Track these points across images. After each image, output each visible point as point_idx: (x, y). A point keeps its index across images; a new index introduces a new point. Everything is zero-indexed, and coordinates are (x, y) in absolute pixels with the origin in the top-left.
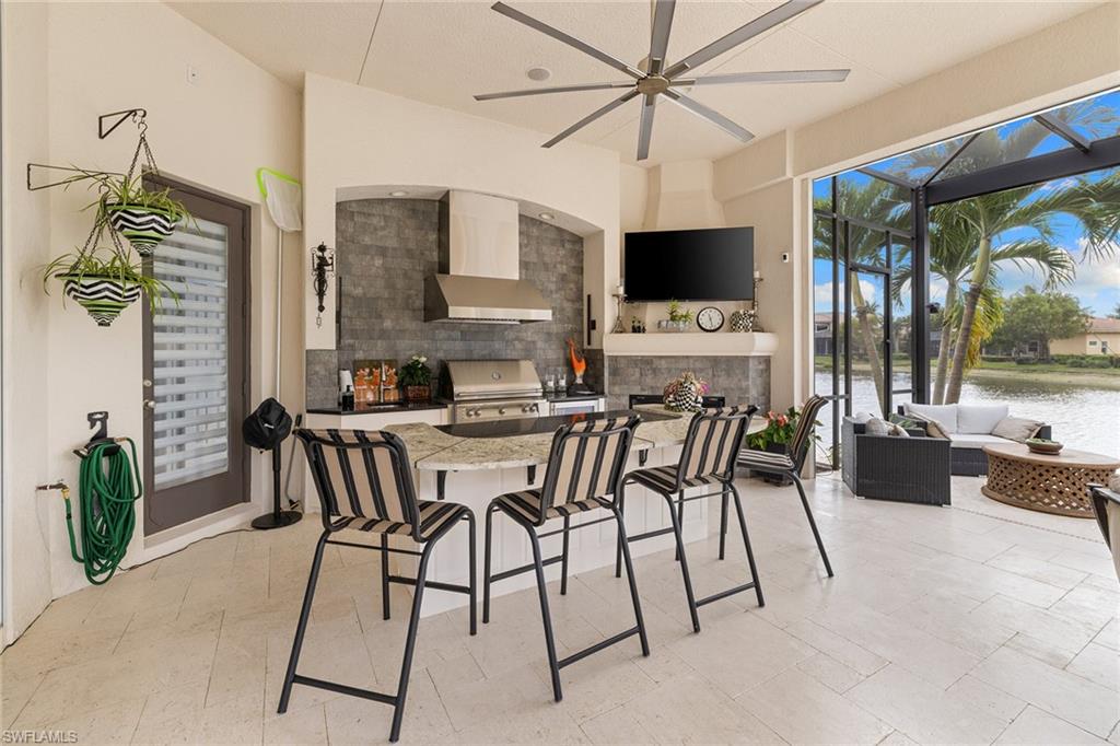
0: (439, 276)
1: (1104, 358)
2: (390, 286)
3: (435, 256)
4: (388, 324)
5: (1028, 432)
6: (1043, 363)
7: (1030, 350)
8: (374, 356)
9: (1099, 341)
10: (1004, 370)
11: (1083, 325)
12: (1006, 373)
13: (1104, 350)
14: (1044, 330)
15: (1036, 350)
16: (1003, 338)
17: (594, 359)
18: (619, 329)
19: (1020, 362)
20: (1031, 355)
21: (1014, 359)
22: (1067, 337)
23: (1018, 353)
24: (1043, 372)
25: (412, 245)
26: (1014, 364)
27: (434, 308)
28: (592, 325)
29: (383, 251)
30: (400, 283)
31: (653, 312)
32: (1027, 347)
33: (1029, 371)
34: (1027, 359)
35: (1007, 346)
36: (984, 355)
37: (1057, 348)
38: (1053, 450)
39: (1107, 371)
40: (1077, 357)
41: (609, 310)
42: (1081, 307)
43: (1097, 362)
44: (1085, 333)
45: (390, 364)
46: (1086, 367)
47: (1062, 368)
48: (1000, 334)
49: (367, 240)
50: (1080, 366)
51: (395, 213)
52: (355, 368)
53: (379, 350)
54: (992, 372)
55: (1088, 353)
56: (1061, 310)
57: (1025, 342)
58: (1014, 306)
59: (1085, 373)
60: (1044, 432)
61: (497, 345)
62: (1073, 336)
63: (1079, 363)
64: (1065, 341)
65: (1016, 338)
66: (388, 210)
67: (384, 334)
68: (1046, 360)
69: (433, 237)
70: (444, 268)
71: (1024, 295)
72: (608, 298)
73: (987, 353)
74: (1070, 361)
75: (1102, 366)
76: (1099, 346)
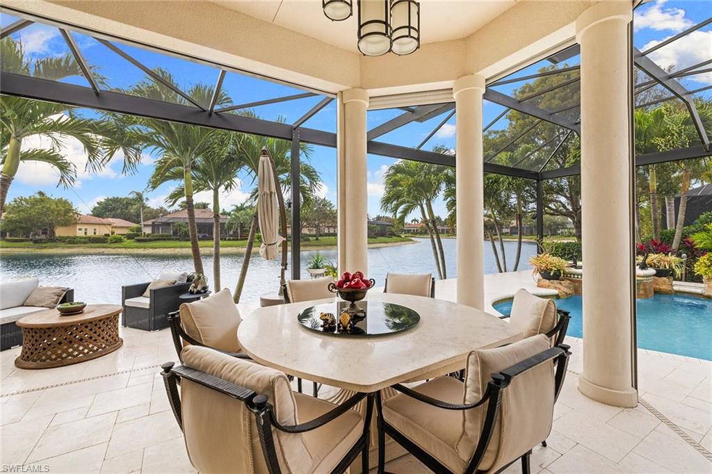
1: (86, 238)
5: (56, 297)
6: (52, 242)
7: (43, 233)
9: (83, 227)
10: (24, 248)
11: (75, 219)
12: (26, 250)
13: (86, 233)
14: (52, 220)
15: (46, 233)
16: (24, 225)
19: (36, 242)
20: (43, 237)
21: (31, 240)
22: (66, 226)
23: (34, 235)
24: (51, 247)
26: (32, 243)
32: (41, 232)
33: (42, 248)
34: (41, 240)
35: (26, 232)
36: (8, 237)
37: (60, 232)
38: (78, 310)
39: (88, 245)
40: (72, 237)
42: (74, 208)
43: (82, 240)
44: (76, 223)
46: (76, 243)
47: (63, 244)
48: (21, 222)
50: (74, 243)
54: (14, 249)
55: (78, 235)
56: (63, 209)
57: (39, 228)
58: (32, 204)
59: (76, 247)
60: (67, 296)
62: (69, 226)
63: (73, 241)
64: (64, 228)
65: (33, 225)
68: (53, 240)
71: (39, 197)
73: (11, 235)
74: (68, 240)
75: (85, 243)
76: (83, 231)
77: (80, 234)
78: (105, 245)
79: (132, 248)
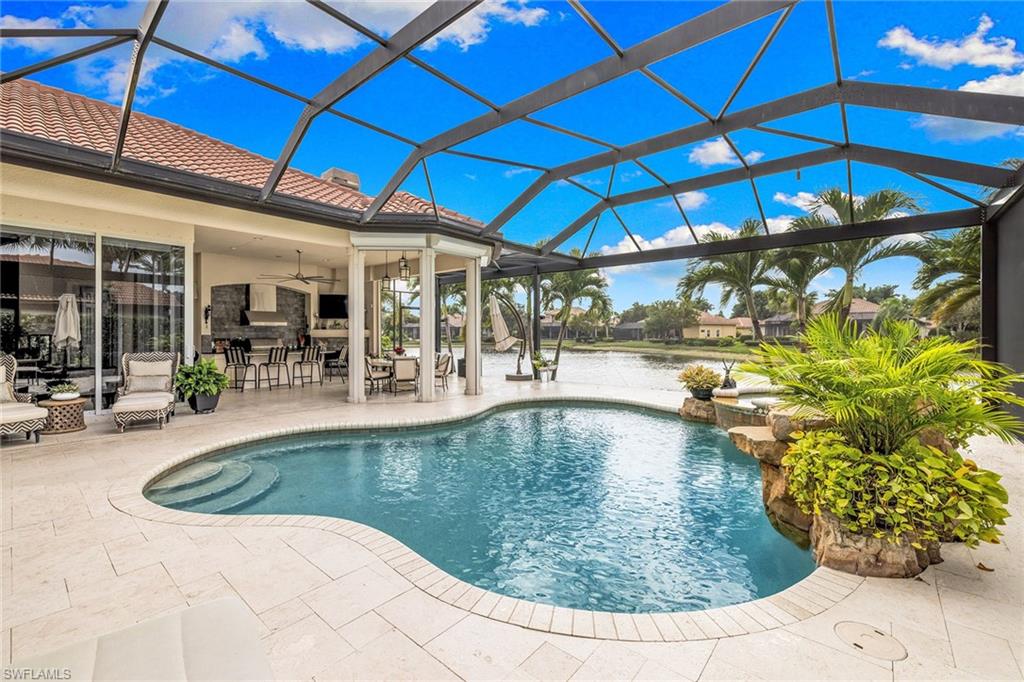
0: (246, 312)
1: (705, 340)
2: (228, 314)
3: (244, 303)
4: (226, 327)
6: (677, 343)
7: (675, 335)
8: (221, 337)
9: (706, 329)
10: (659, 348)
11: (696, 320)
13: (707, 335)
15: (677, 335)
17: (308, 339)
18: (317, 328)
19: (667, 343)
20: (674, 338)
21: (665, 341)
23: (669, 336)
24: (674, 349)
25: (235, 300)
26: (664, 344)
27: (244, 321)
28: (307, 326)
29: (225, 303)
30: (231, 313)
31: (330, 322)
32: (674, 333)
33: (668, 349)
34: (671, 341)
35: (665, 332)
40: (693, 339)
41: (313, 322)
43: (701, 342)
44: (698, 325)
45: (229, 340)
46: (696, 345)
47: (684, 346)
49: (219, 299)
50: (693, 345)
51: (230, 290)
52: (215, 341)
53: (224, 335)
55: (699, 337)
61: (269, 333)
62: (693, 327)
63: (692, 343)
64: (691, 329)
66: (227, 289)
67: (225, 330)
68: (680, 341)
69: (244, 297)
70: (248, 307)
72: (312, 318)
74: (689, 342)
75: (701, 345)
76: (706, 332)
77: (702, 336)
78: (716, 348)
79: (738, 353)
